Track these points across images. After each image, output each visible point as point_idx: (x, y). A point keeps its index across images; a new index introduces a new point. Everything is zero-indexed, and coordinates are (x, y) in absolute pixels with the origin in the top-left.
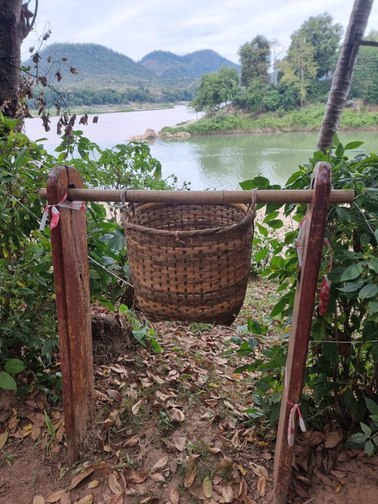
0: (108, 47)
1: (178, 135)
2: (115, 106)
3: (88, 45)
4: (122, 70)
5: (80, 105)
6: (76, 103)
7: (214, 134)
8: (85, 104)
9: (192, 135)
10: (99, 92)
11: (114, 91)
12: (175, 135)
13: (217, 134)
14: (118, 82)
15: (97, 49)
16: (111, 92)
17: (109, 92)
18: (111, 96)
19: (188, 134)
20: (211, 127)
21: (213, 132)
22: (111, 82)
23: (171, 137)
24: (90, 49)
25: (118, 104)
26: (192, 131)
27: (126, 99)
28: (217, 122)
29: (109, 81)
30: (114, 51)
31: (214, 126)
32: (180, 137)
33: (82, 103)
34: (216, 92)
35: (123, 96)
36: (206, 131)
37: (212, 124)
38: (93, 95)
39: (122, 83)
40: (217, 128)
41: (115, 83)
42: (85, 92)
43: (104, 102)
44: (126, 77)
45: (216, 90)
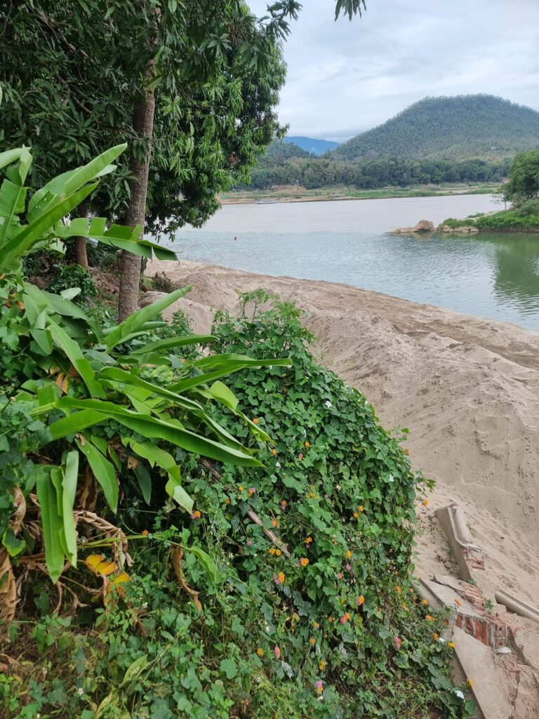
0: (503, 98)
1: (459, 230)
2: (477, 185)
3: (474, 97)
4: (518, 131)
5: (425, 182)
6: (420, 180)
7: (513, 232)
8: (433, 182)
9: (480, 231)
10: (458, 165)
11: (482, 164)
12: (456, 229)
13: (517, 231)
14: (502, 148)
15: (485, 103)
16: (477, 165)
17: (474, 165)
18: (475, 171)
19: (474, 229)
20: (509, 222)
21: (512, 228)
22: (490, 150)
23: (448, 232)
24: (474, 102)
25: (483, 181)
26: (481, 226)
27: (499, 174)
28: (522, 216)
29: (487, 148)
30: (512, 102)
31: (514, 220)
32: (461, 232)
33: (429, 181)
34: (531, 176)
35: (495, 170)
36: (501, 227)
37: (512, 218)
38: (448, 168)
39: (507, 150)
40: (518, 223)
41: (497, 150)
42: (437, 166)
43: (462, 179)
44: (521, 140)
45: (530, 174)
